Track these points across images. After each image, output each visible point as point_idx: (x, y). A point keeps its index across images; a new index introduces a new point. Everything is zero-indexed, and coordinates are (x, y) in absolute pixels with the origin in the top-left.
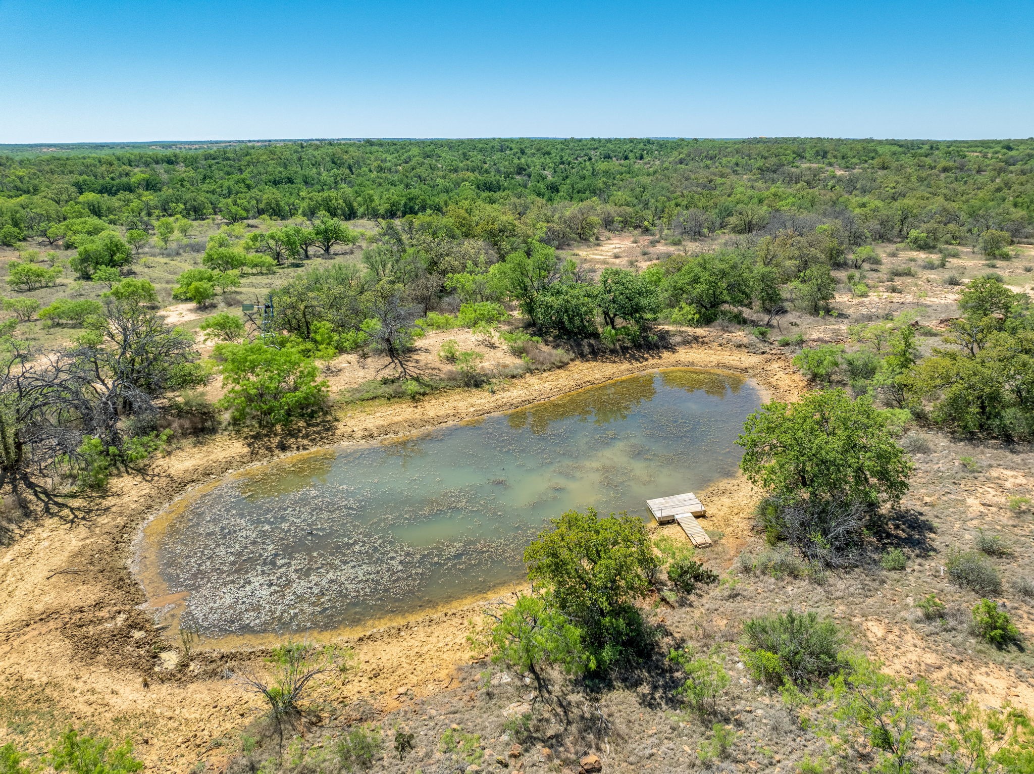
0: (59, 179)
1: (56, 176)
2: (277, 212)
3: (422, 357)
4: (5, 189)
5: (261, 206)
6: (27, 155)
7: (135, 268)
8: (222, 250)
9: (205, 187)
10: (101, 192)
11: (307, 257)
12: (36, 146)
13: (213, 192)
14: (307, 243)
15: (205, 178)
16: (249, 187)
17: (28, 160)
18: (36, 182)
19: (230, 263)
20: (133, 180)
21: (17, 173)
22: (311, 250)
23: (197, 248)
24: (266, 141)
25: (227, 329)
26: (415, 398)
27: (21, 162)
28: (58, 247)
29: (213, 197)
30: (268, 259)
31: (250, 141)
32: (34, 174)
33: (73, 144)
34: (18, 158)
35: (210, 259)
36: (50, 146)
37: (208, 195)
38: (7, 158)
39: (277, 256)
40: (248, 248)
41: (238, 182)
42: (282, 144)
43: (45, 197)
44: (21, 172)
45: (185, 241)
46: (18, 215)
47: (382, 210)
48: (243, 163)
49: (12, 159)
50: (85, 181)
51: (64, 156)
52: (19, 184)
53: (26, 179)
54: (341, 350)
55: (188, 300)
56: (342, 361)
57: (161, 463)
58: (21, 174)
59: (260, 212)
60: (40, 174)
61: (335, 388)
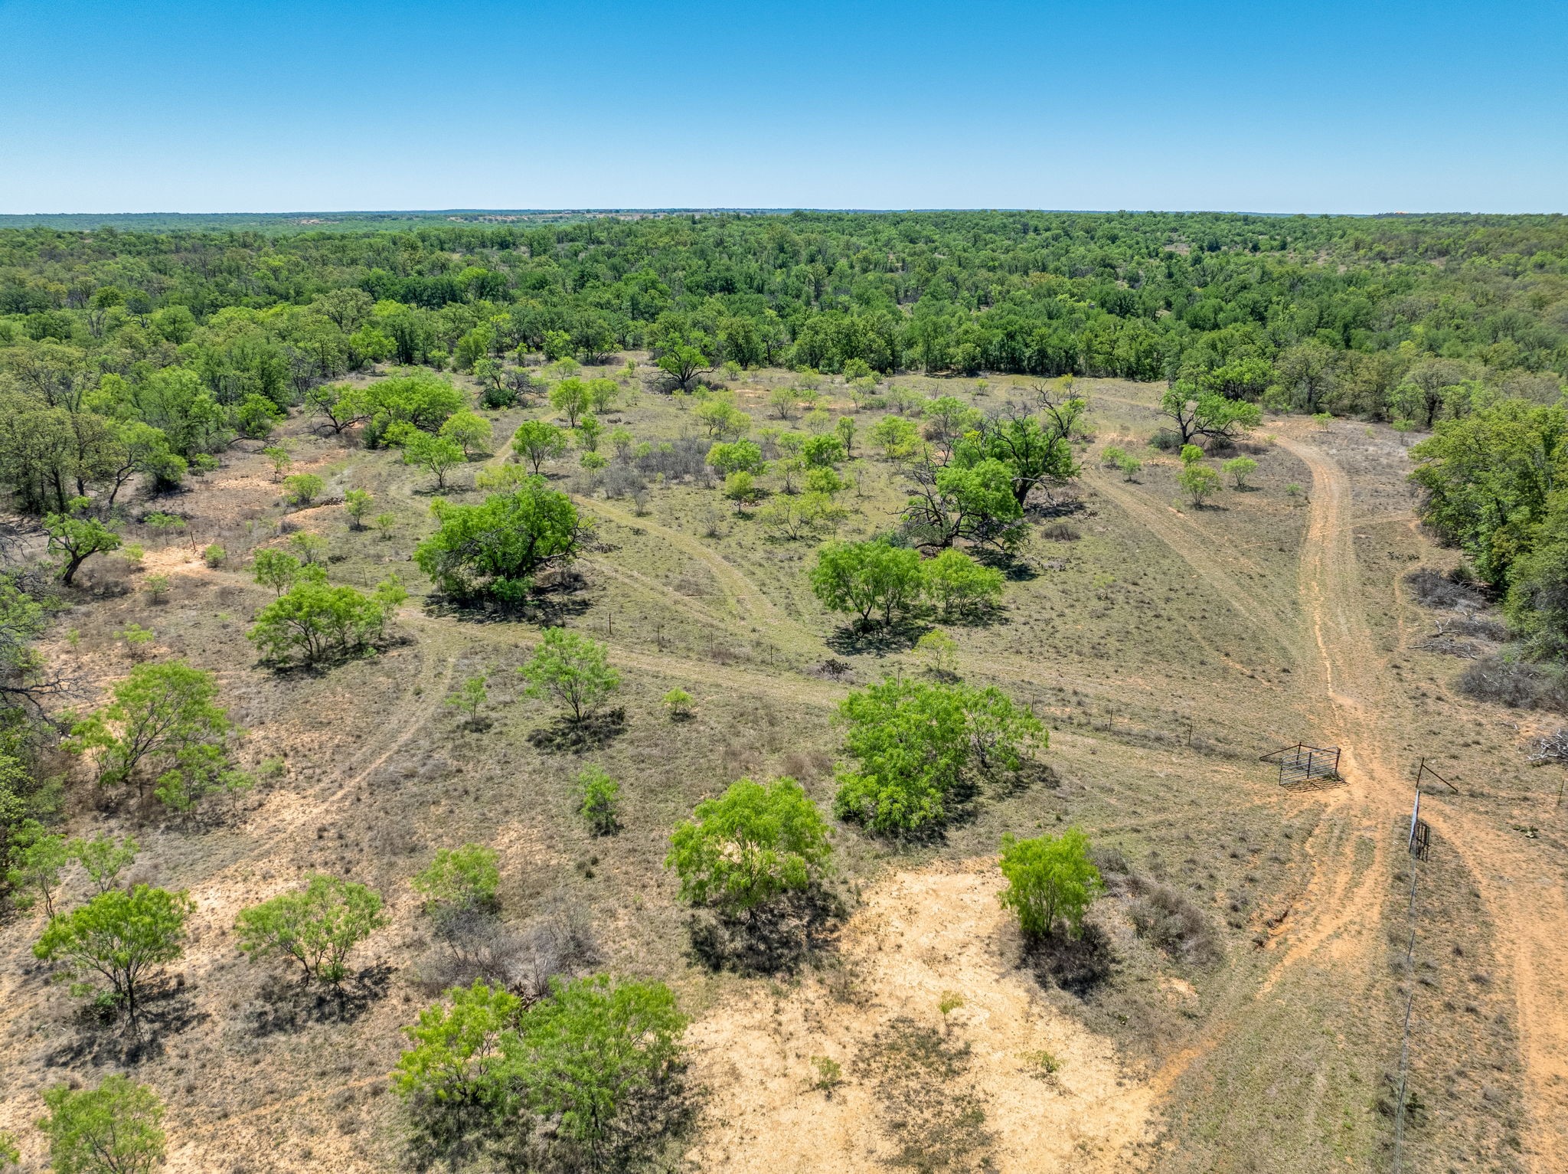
0: (336, 275)
1: (330, 268)
4: (250, 292)
6: (282, 230)
10: (405, 300)
12: (293, 215)
17: (285, 238)
18: (299, 278)
20: (459, 279)
21: (270, 261)
24: (611, 211)
27: (275, 242)
31: (588, 211)
32: (297, 264)
33: (341, 214)
34: (268, 235)
36: (311, 215)
38: (255, 235)
42: (637, 217)
43: (318, 311)
44: (277, 261)
46: (274, 361)
49: (262, 237)
50: (379, 278)
51: (338, 233)
52: (273, 283)
53: (285, 273)
58: (277, 263)
60: (306, 264)
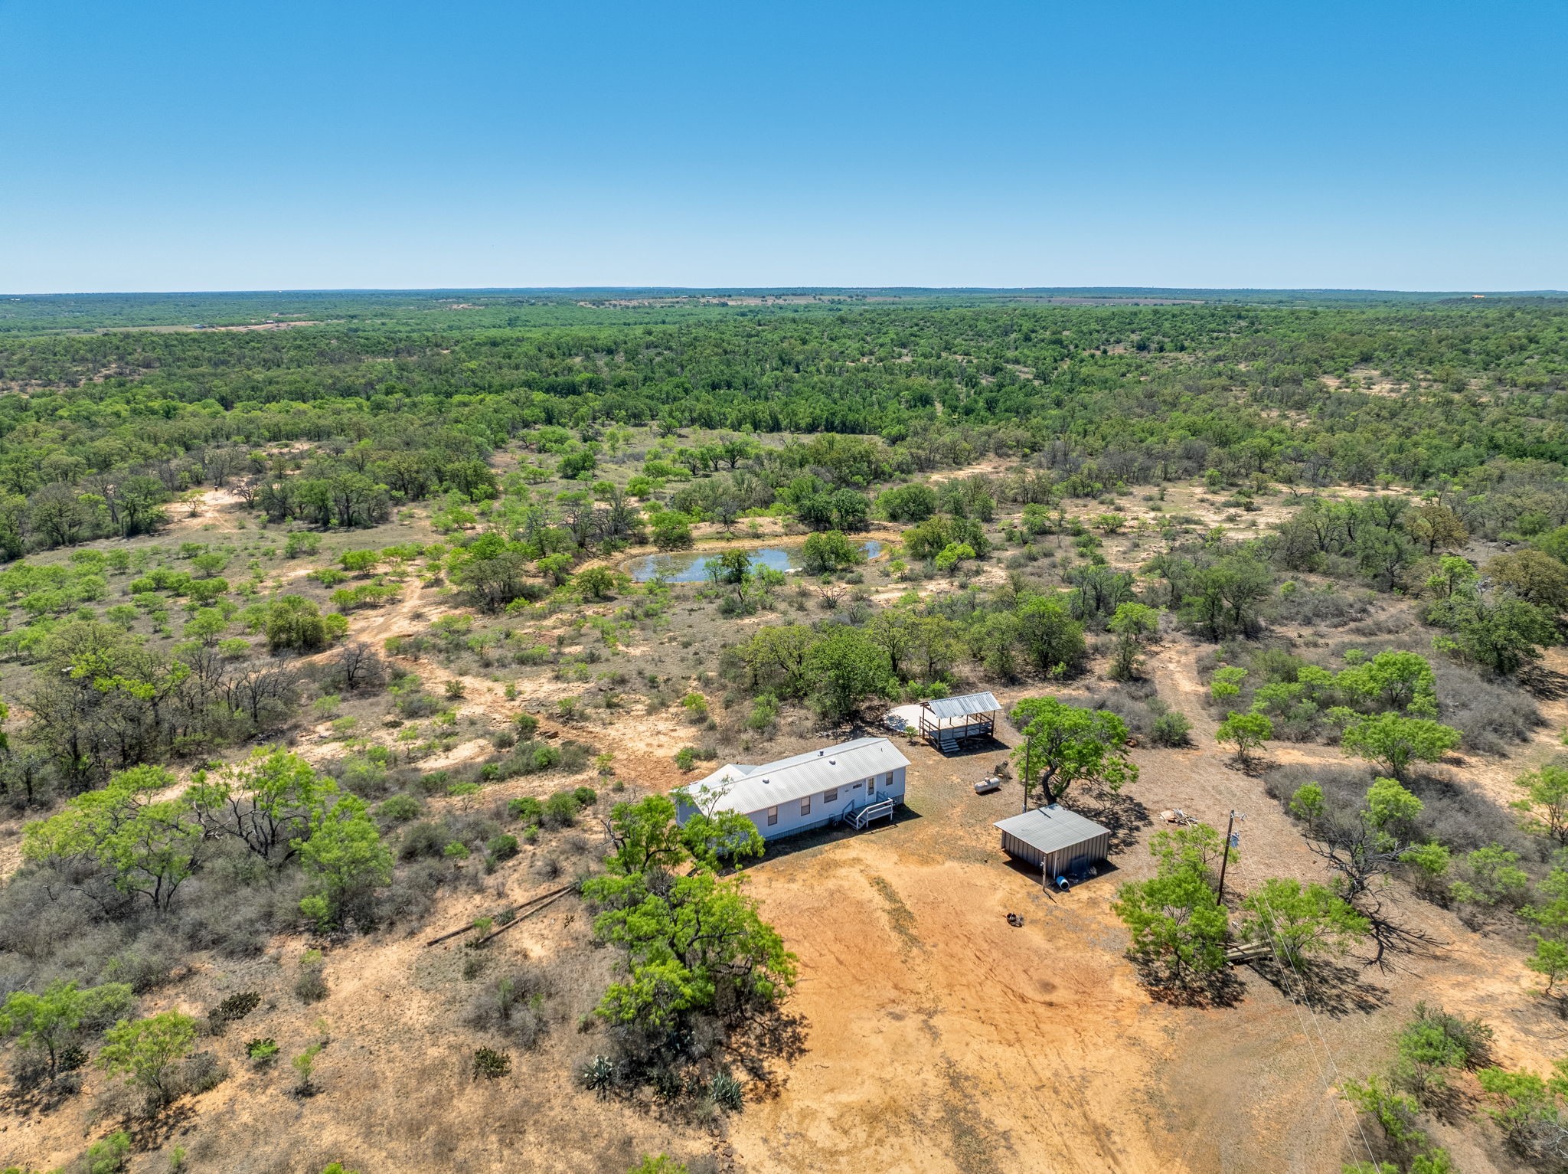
2: (709, 423)
3: (738, 526)
5: (695, 415)
7: (597, 472)
8: (657, 462)
9: (645, 391)
11: (717, 469)
13: (652, 398)
14: (716, 458)
15: (645, 379)
16: (686, 391)
19: (661, 472)
22: (721, 464)
23: (638, 457)
25: (654, 509)
26: (729, 540)
28: (532, 451)
29: (652, 403)
30: (687, 471)
35: (648, 469)
37: (648, 401)
39: (694, 469)
40: (674, 461)
41: (677, 386)
45: (629, 451)
47: (803, 424)
48: (685, 357)
54: (704, 520)
55: (634, 495)
56: (702, 524)
57: (628, 550)
59: (693, 421)
61: (695, 534)
